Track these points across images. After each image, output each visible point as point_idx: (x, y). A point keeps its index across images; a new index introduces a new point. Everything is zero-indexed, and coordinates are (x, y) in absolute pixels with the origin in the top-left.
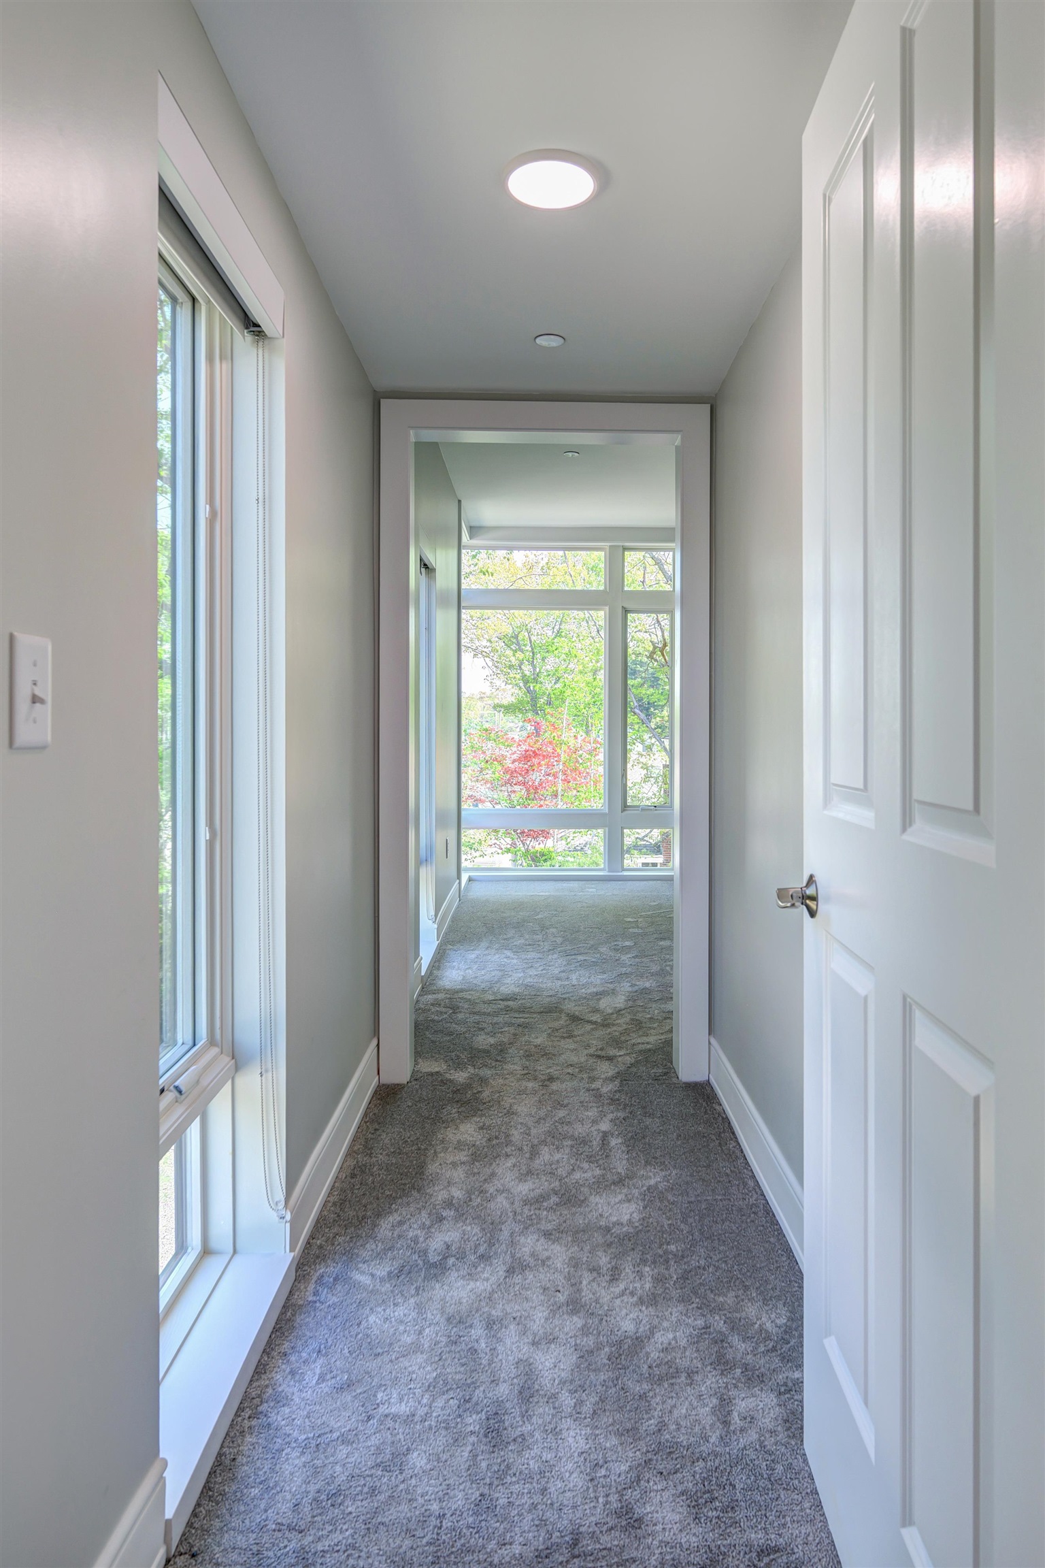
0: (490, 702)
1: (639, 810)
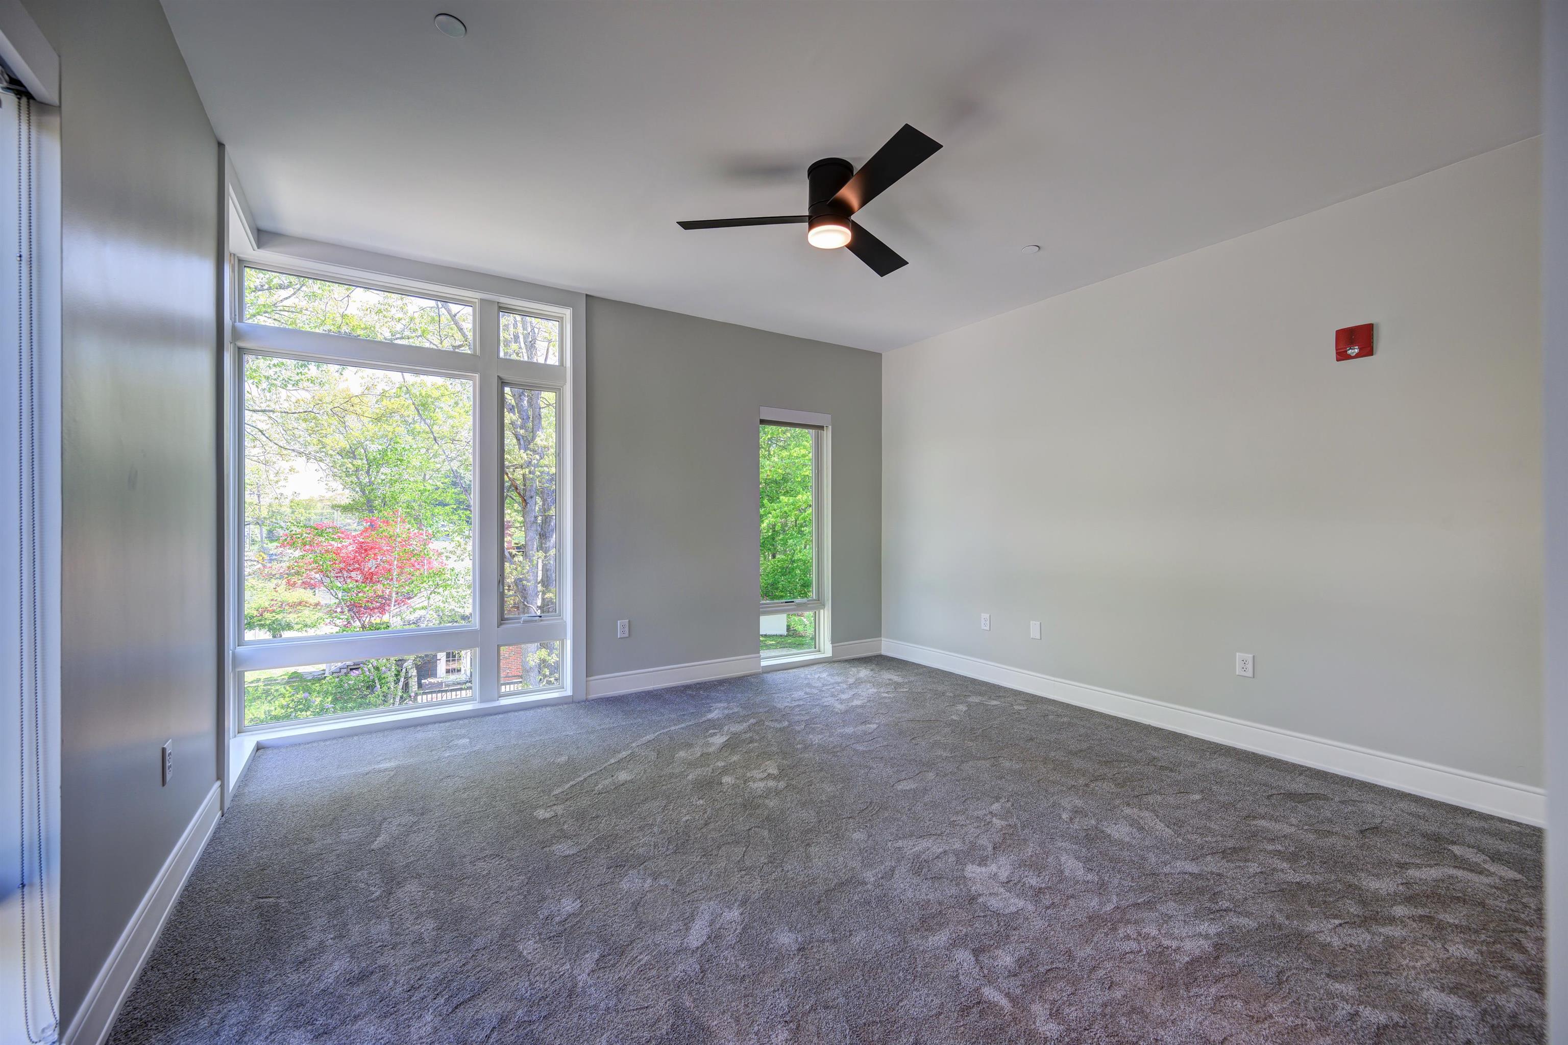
0: (328, 503)
1: (520, 622)
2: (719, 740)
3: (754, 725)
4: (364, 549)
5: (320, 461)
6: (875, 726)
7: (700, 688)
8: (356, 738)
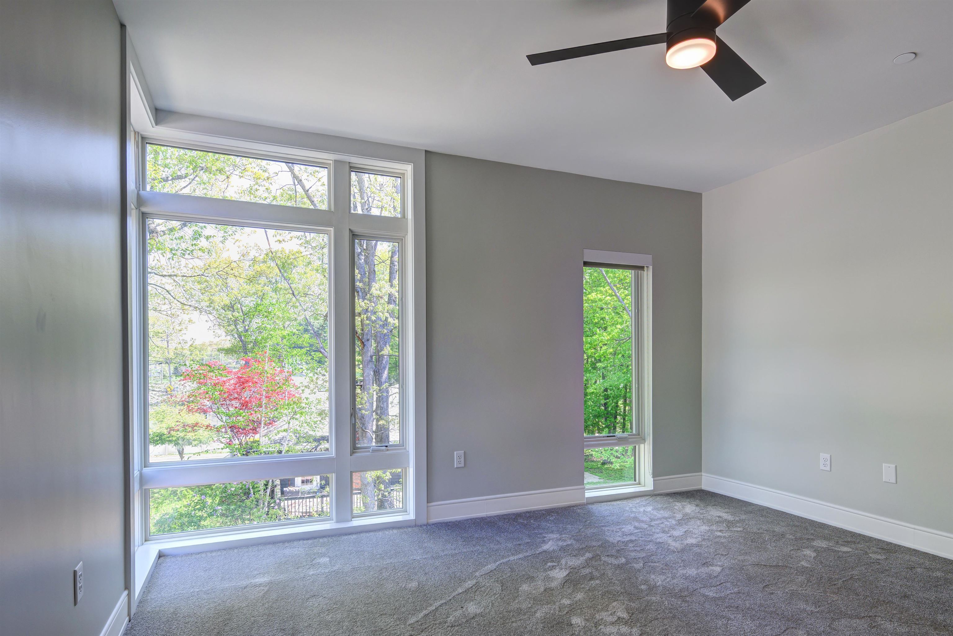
0: (216, 347)
1: (369, 451)
2: (559, 574)
3: (591, 559)
4: (242, 382)
5: (210, 313)
6: (718, 569)
7: (530, 517)
8: (236, 551)
